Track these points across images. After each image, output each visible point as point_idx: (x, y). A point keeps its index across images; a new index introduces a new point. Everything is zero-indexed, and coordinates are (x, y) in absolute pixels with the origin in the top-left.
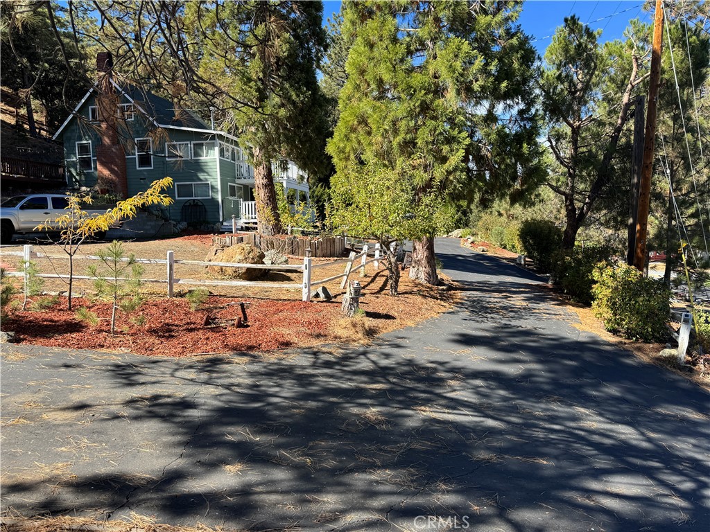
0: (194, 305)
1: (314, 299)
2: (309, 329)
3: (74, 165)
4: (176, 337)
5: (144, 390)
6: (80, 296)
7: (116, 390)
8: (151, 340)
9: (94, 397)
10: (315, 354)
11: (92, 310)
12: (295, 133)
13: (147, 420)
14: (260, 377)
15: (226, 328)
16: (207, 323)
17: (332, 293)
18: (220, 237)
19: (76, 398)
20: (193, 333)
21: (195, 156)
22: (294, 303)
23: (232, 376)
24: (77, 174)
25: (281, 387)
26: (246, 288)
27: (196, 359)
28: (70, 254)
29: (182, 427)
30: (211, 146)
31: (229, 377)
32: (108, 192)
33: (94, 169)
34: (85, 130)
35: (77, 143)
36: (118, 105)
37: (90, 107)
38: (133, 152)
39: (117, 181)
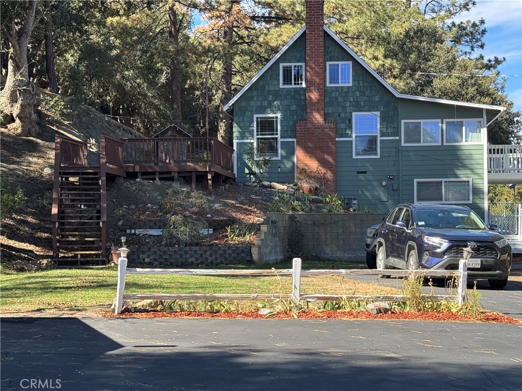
3: (248, 148)
21: (449, 140)
30: (475, 127)
32: (315, 191)
33: (282, 156)
34: (270, 98)
35: (255, 116)
36: (328, 63)
37: (281, 65)
38: (348, 132)
39: (329, 175)
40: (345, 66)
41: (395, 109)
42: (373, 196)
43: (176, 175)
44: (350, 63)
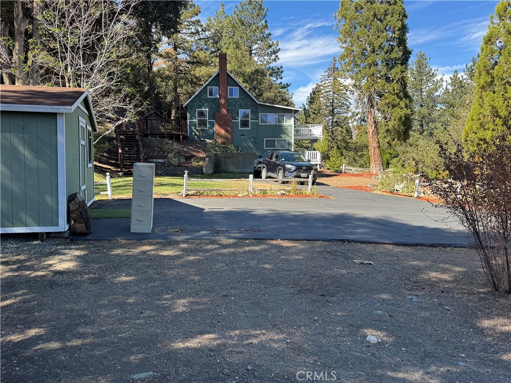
3: (194, 124)
21: (278, 122)
24: (197, 130)
30: (289, 117)
32: (224, 143)
33: (209, 128)
34: (204, 102)
35: (197, 110)
36: (228, 87)
37: (208, 87)
38: (237, 118)
39: (229, 136)
40: (236, 89)
41: (257, 109)
42: (247, 145)
43: (166, 136)
44: (238, 87)
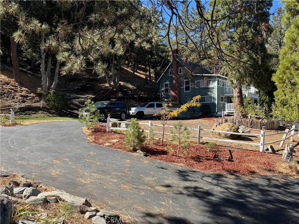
0: (209, 149)
1: (266, 151)
2: (264, 166)
3: (163, 91)
4: (202, 162)
5: (191, 184)
6: (166, 141)
7: (180, 182)
8: (192, 162)
9: (173, 183)
10: (269, 180)
11: (170, 146)
12: (254, 72)
13: (193, 197)
14: (241, 187)
15: (223, 161)
16: (215, 157)
17: (276, 149)
18: (217, 119)
19: (167, 182)
20: (209, 161)
21: (207, 86)
22: (255, 152)
23: (228, 184)
24: (164, 94)
25: (252, 194)
26: (231, 143)
27: (211, 173)
28: (163, 125)
29: (208, 204)
30: (214, 81)
31: (227, 184)
33: (169, 92)
34: (167, 79)
35: (164, 83)
36: (179, 68)
37: (169, 70)
38: (183, 85)
39: (177, 96)
41: (194, 78)
